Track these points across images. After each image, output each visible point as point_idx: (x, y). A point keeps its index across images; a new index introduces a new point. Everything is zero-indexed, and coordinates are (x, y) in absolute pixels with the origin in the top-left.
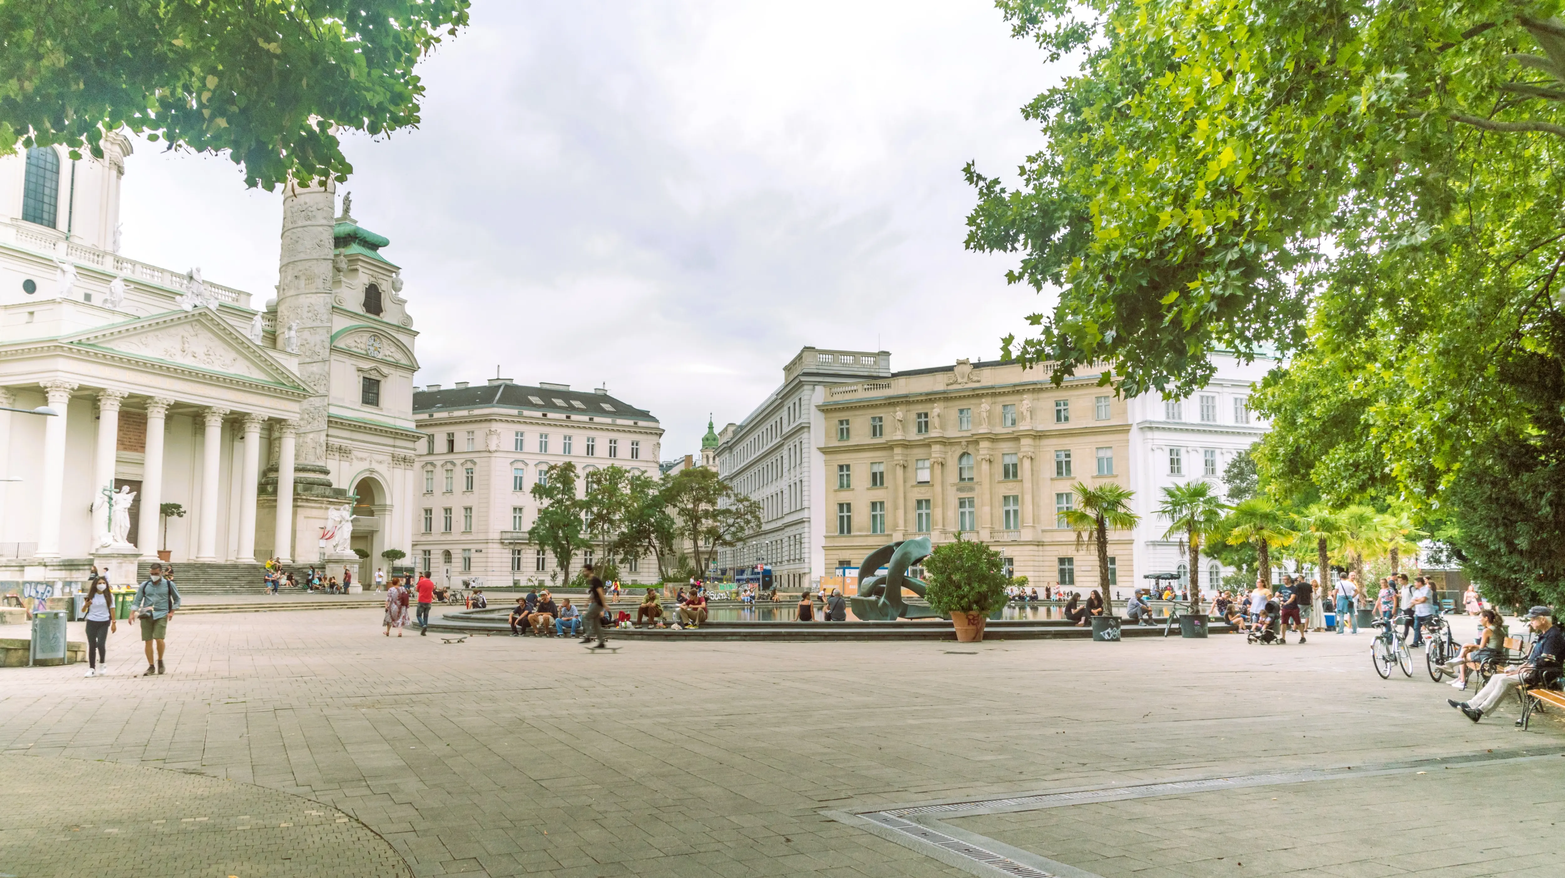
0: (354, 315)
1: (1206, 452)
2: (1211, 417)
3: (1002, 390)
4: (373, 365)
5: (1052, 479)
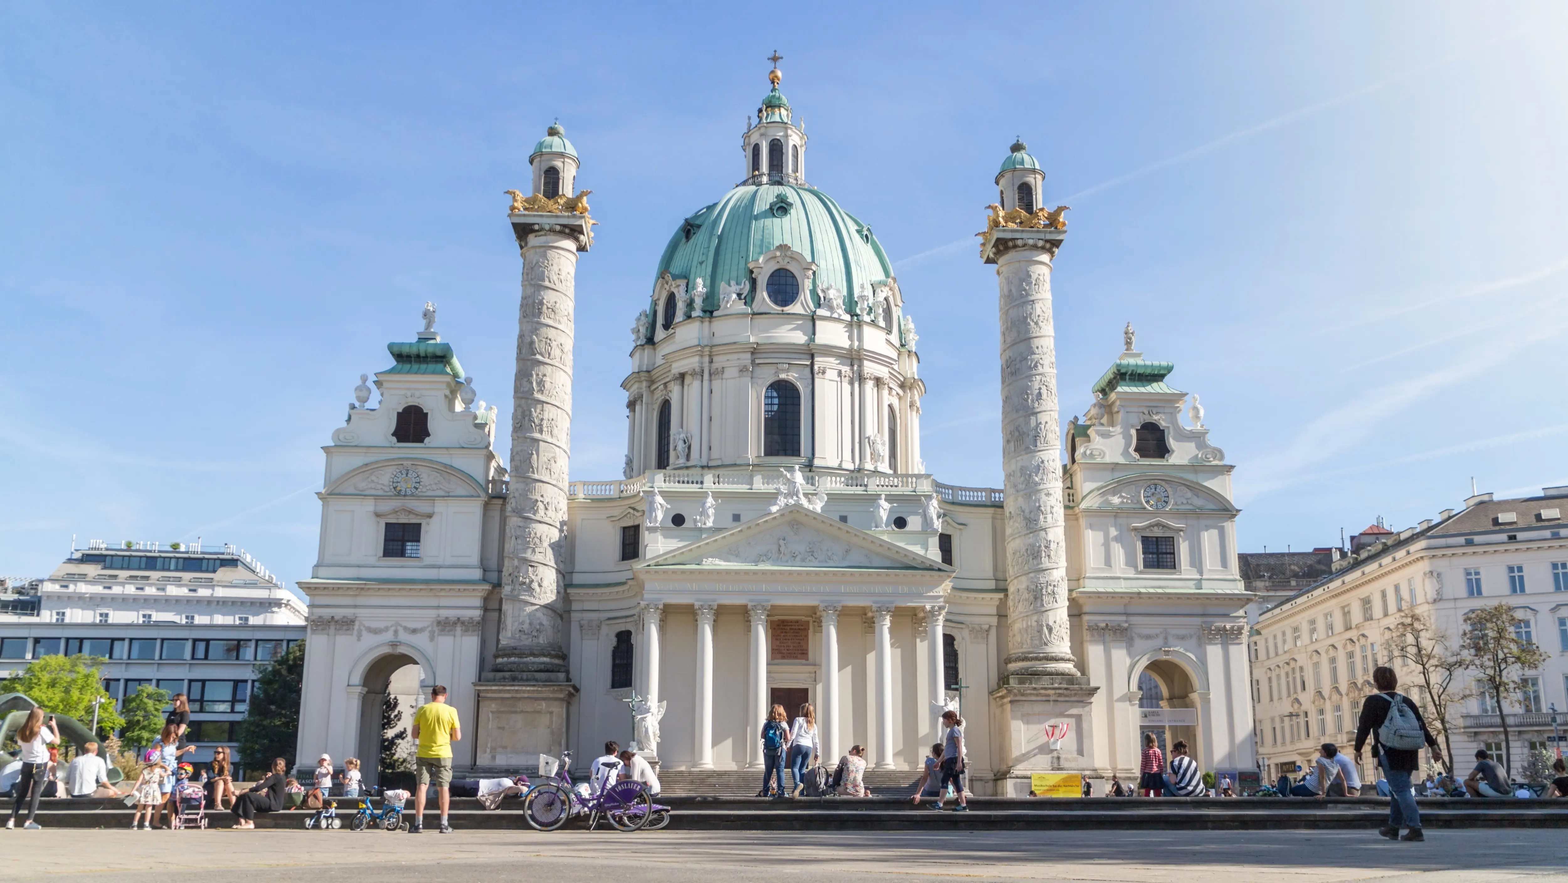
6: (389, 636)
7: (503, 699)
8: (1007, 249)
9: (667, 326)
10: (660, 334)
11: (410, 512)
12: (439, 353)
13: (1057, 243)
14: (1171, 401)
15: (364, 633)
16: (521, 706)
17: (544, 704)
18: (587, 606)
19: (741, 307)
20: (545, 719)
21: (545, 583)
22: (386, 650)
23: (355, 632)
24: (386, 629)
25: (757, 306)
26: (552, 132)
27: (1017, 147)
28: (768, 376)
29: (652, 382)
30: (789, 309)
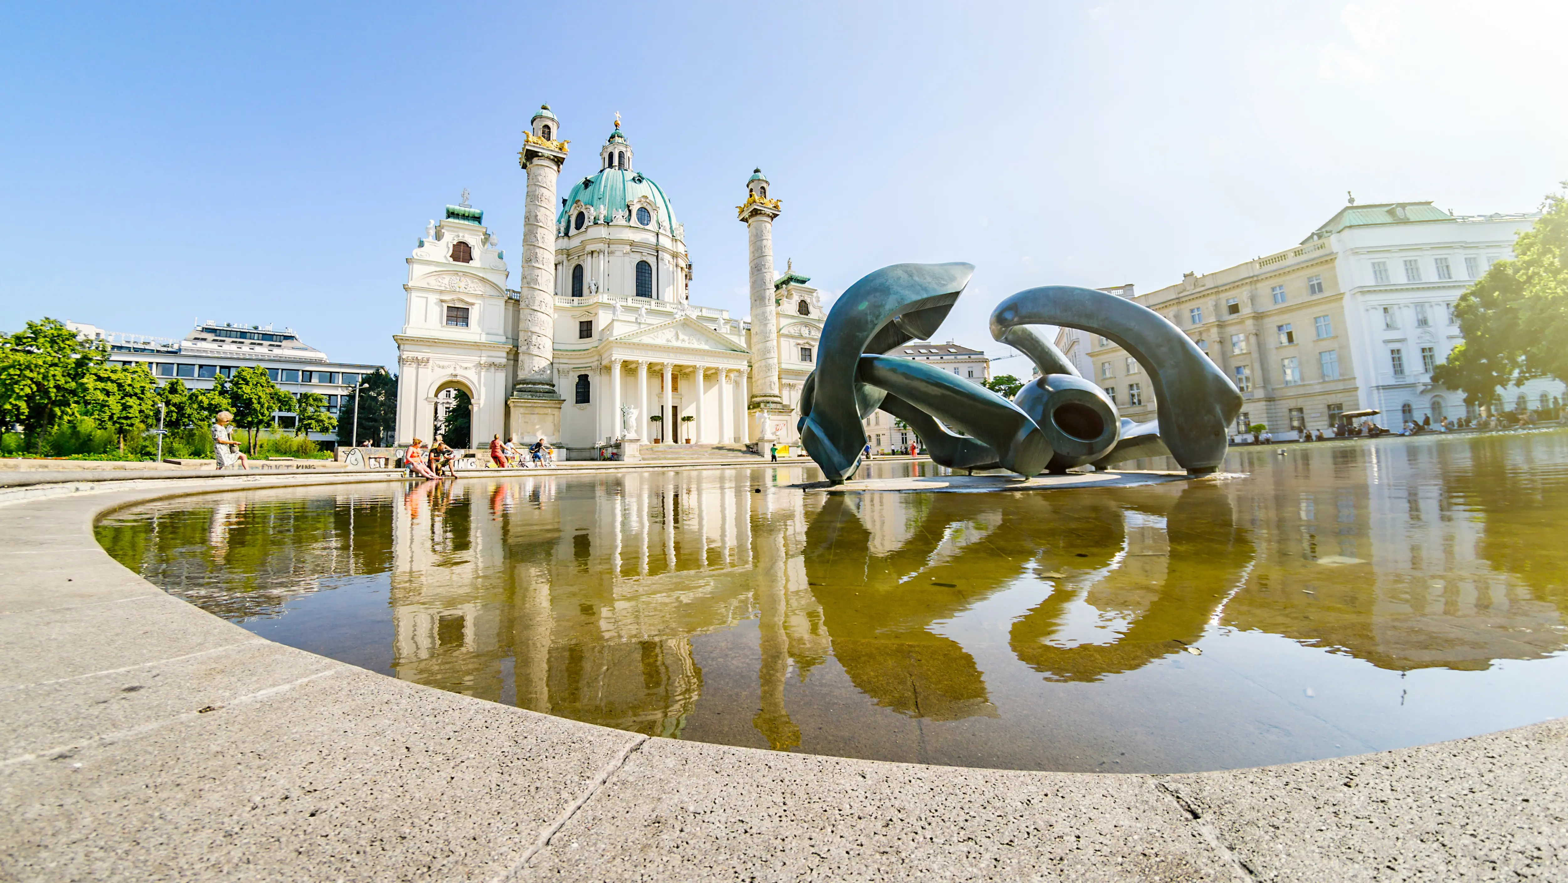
0: (793, 317)
1: (1416, 306)
2: (1416, 277)
3: (1223, 288)
4: (806, 341)
5: (1277, 348)
6: (451, 371)
7: (527, 407)
8: (757, 214)
9: (578, 227)
10: (573, 231)
11: (462, 301)
12: (476, 216)
13: (776, 215)
14: (811, 291)
15: (436, 368)
16: (537, 410)
17: (549, 410)
18: (562, 361)
19: (624, 223)
20: (550, 418)
21: (546, 346)
22: (450, 379)
23: (430, 368)
24: (449, 367)
25: (632, 223)
26: (544, 108)
27: (757, 171)
28: (638, 258)
29: (568, 255)
30: (646, 227)
